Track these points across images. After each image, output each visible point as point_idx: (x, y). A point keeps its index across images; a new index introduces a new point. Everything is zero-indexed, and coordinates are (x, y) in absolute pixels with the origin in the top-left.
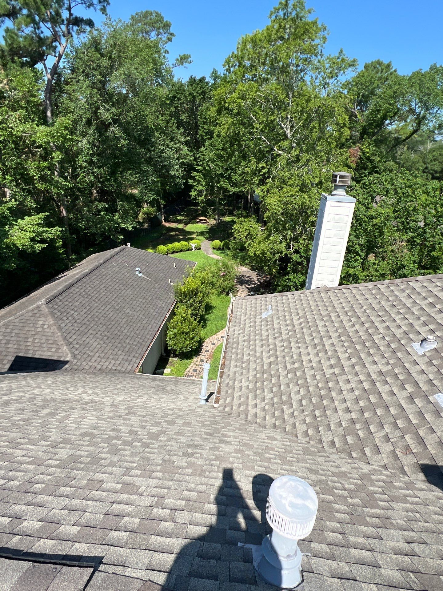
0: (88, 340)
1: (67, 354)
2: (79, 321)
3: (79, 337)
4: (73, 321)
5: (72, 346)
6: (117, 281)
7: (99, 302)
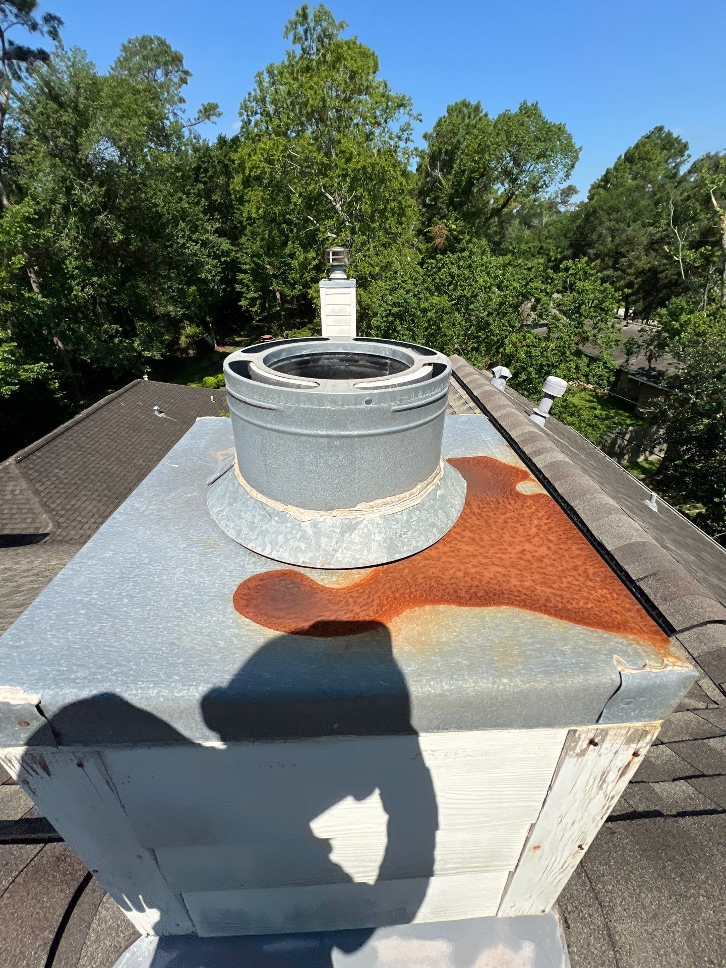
0: (79, 503)
1: (47, 524)
2: (66, 481)
3: (66, 501)
4: (57, 482)
5: (54, 513)
6: (126, 426)
7: (98, 455)
